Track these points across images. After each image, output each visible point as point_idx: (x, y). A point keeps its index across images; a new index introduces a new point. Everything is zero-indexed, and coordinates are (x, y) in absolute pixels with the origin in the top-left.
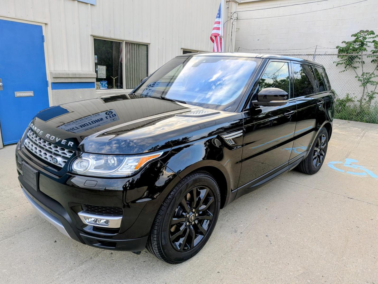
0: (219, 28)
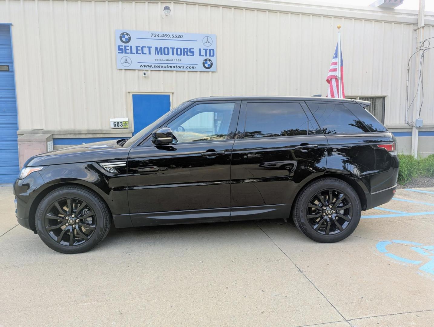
0: (336, 69)
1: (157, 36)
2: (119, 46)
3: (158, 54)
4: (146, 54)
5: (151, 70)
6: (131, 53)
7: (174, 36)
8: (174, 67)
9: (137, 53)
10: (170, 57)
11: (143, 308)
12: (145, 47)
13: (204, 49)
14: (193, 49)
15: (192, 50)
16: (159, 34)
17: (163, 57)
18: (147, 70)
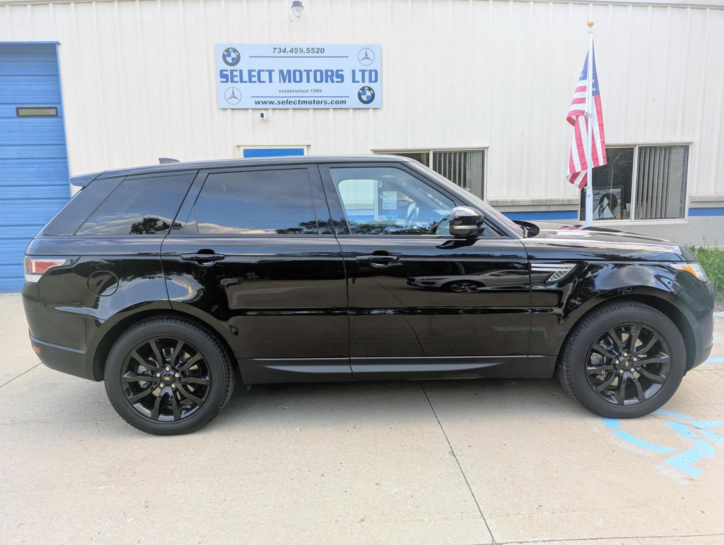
0: (585, 98)
1: (283, 51)
2: (221, 71)
3: (284, 81)
4: (264, 82)
5: (273, 109)
6: (240, 82)
7: (310, 50)
8: (310, 103)
9: (250, 81)
10: (304, 85)
11: (182, 501)
12: (263, 71)
13: (360, 71)
14: (342, 71)
15: (340, 73)
16: (285, 49)
17: (293, 86)
18: (267, 109)
